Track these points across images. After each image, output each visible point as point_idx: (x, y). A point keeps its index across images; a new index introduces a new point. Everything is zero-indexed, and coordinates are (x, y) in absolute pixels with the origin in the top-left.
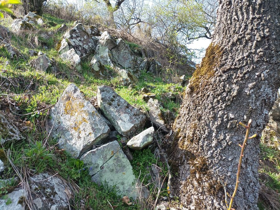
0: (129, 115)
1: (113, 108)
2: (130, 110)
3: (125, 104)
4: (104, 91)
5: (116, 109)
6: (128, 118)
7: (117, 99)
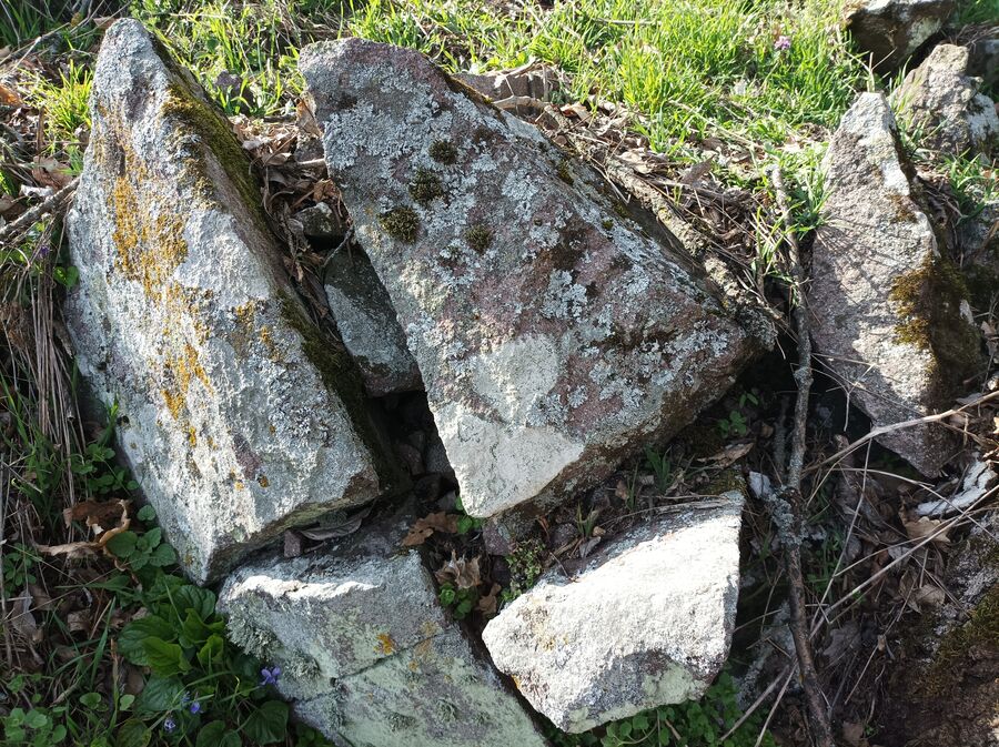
0: (567, 339)
1: (425, 272)
2: (579, 290)
3: (535, 234)
4: (346, 103)
5: (447, 280)
6: (544, 376)
7: (473, 181)
